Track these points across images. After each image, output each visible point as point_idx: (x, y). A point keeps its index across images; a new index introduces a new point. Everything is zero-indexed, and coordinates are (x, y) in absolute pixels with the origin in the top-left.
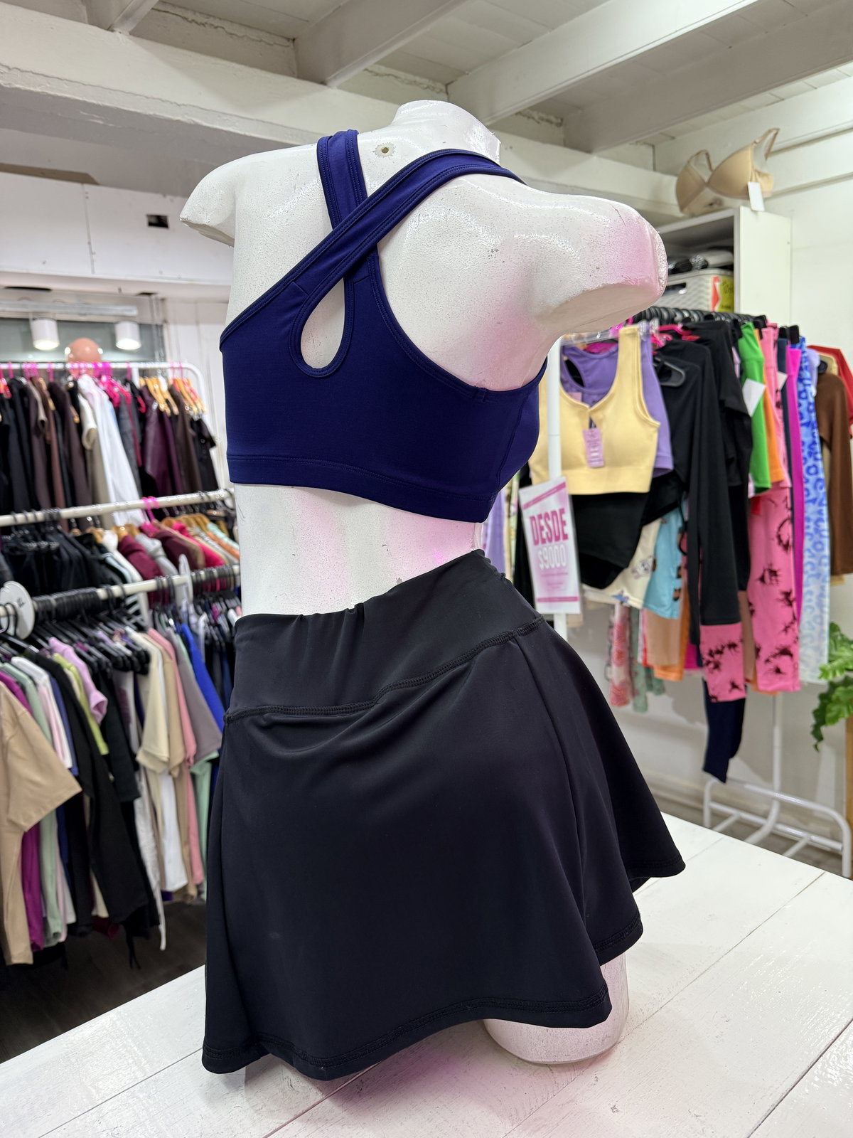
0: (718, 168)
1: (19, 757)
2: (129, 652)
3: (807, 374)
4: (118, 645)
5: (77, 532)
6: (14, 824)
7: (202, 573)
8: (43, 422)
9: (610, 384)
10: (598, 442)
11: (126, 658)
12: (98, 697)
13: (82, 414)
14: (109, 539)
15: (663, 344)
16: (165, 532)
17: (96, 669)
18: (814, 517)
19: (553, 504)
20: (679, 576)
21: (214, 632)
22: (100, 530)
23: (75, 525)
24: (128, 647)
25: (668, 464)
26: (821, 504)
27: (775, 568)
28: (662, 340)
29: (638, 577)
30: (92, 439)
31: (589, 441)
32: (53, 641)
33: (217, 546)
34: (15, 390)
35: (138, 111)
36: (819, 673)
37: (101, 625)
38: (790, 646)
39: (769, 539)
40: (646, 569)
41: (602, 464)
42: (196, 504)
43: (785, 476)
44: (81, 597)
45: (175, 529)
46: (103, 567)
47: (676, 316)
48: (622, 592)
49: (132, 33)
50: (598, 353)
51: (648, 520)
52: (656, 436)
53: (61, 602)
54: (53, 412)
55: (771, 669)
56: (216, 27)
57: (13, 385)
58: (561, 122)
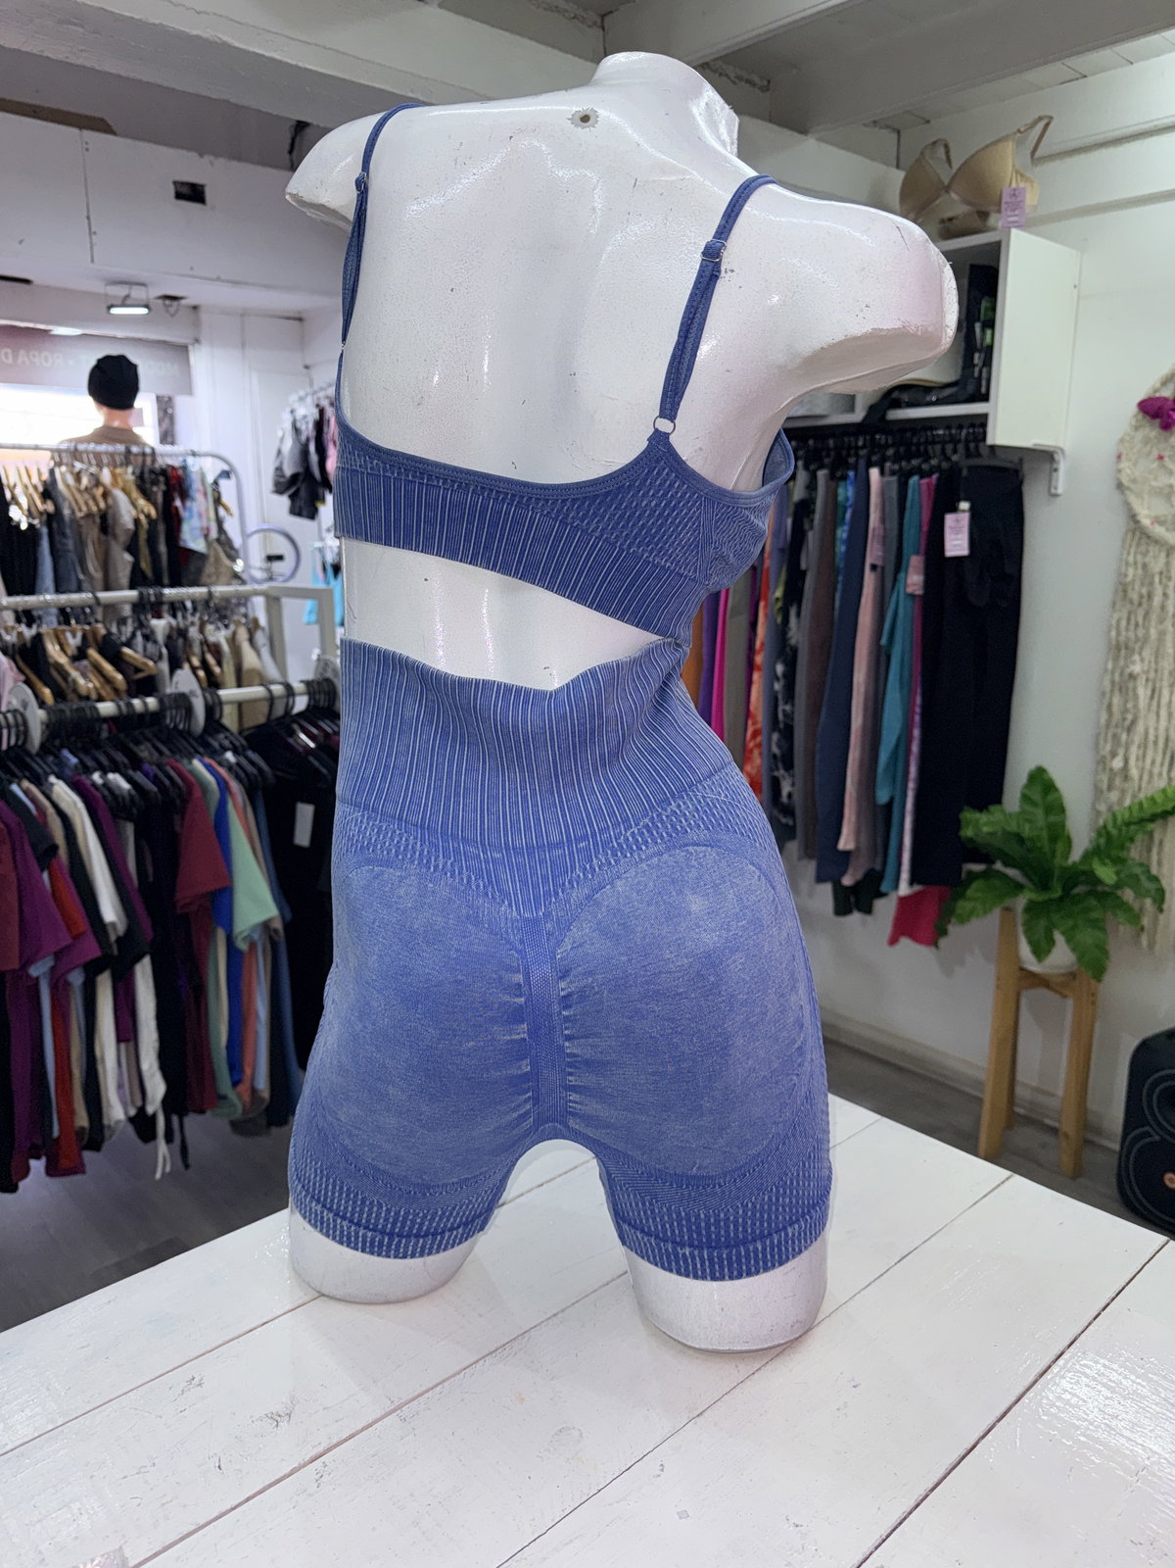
0: (962, 166)
58: (767, 85)
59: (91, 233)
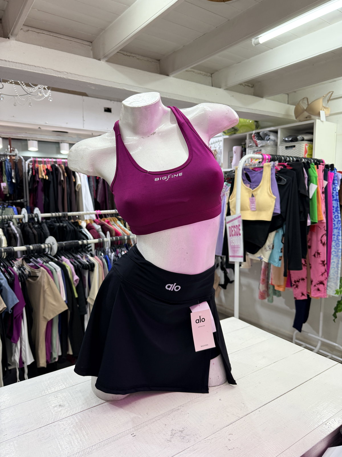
0: (310, 104)
1: (49, 295)
2: (88, 263)
3: (336, 182)
4: (84, 260)
5: (72, 221)
6: (45, 318)
7: (114, 238)
8: (62, 180)
9: (260, 182)
10: (254, 202)
11: (87, 265)
12: (76, 277)
13: (76, 179)
14: (84, 224)
15: (279, 169)
16: (102, 223)
17: (77, 268)
18: (336, 234)
19: (236, 223)
20: (281, 252)
21: (116, 259)
22: (80, 221)
23: (72, 218)
24: (87, 261)
25: (279, 212)
26: (339, 230)
27: (319, 252)
28: (279, 168)
29: (267, 251)
30: (79, 188)
31: (251, 202)
32: (63, 257)
33: (120, 229)
34: (54, 169)
35: (106, 85)
36: (335, 292)
37: (79, 253)
38: (323, 281)
39: (317, 241)
40: (270, 248)
41: (255, 210)
42: (114, 214)
43: (324, 218)
44: (73, 243)
45: (106, 222)
46: (81, 234)
47: (287, 159)
48: (261, 256)
49: (106, 61)
50: (257, 171)
51: (271, 231)
52: (274, 201)
53: (67, 244)
54: (66, 177)
55: (316, 289)
56: (134, 57)
57: (53, 166)
58: (253, 86)
59: (84, 121)
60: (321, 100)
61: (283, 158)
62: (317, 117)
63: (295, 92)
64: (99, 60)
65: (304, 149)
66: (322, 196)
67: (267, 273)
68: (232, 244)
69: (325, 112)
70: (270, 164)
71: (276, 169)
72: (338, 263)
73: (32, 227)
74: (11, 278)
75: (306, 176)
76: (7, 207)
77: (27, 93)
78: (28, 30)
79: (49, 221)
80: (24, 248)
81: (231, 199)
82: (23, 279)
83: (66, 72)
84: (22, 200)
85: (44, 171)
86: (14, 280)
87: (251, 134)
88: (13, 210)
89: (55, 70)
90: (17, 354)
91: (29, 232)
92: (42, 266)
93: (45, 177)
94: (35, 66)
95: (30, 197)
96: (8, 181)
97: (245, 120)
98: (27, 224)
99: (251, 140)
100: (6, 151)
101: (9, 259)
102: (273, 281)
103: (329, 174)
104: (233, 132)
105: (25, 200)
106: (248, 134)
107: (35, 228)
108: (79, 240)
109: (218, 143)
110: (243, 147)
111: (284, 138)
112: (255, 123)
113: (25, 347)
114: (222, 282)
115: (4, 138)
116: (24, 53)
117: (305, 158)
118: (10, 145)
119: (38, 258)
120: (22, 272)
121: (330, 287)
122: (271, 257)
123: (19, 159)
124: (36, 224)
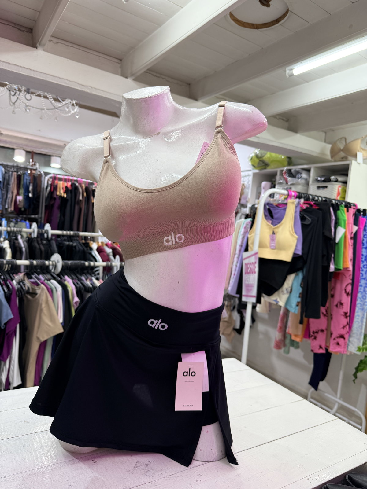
1: (45, 315)
2: (91, 286)
4: (88, 283)
5: (83, 241)
6: (38, 338)
8: (80, 200)
9: (282, 219)
10: (275, 240)
11: (89, 288)
12: (76, 299)
14: (94, 246)
16: (114, 247)
17: (79, 290)
18: (363, 285)
19: (252, 260)
20: (300, 297)
22: (92, 242)
23: (84, 239)
24: (91, 284)
25: (300, 253)
27: (342, 302)
28: (305, 207)
29: (284, 294)
31: (271, 239)
32: (66, 277)
34: (73, 187)
36: (357, 349)
37: (84, 275)
39: (341, 290)
40: (287, 292)
41: (274, 248)
43: (350, 266)
44: (80, 264)
45: (118, 247)
46: (90, 255)
47: (315, 198)
48: (277, 299)
50: (280, 207)
51: (290, 273)
52: (296, 241)
53: (72, 264)
54: (85, 197)
55: (335, 343)
56: (163, 78)
57: (73, 185)
58: (288, 120)
60: (359, 142)
61: (311, 197)
62: (354, 159)
63: (333, 131)
64: (127, 78)
65: (337, 191)
66: (350, 242)
67: (285, 320)
68: (246, 282)
69: (363, 154)
70: (295, 201)
71: (302, 207)
72: (363, 318)
73: (40, 242)
74: (8, 292)
75: (333, 218)
76: (20, 221)
77: (53, 108)
78: (58, 42)
79: (59, 239)
80: (27, 262)
81: (250, 234)
82: (20, 294)
83: (90, 86)
84: (36, 216)
85: (63, 188)
86: (11, 294)
87: (282, 171)
88: (26, 224)
89: (79, 83)
90: (4, 374)
91: (36, 247)
92: (42, 283)
93: (63, 195)
94: (60, 78)
95: (45, 213)
96: (24, 195)
97: (277, 155)
98: (36, 240)
99: (281, 177)
100: (28, 165)
101: (10, 272)
102: (290, 329)
103: (361, 220)
104: (264, 167)
105: (40, 216)
106: (279, 170)
107: (43, 244)
108: (86, 261)
109: (248, 177)
110: (272, 184)
111: (316, 178)
112: (287, 160)
113: (14, 367)
114: (238, 326)
115: (27, 152)
116: (50, 64)
117: (335, 200)
118: (32, 158)
119: (40, 274)
120: (21, 287)
121: (352, 343)
122: (288, 302)
123: (39, 174)
124: (45, 240)
